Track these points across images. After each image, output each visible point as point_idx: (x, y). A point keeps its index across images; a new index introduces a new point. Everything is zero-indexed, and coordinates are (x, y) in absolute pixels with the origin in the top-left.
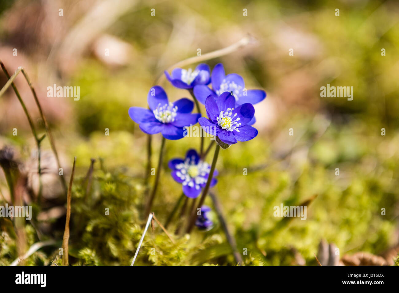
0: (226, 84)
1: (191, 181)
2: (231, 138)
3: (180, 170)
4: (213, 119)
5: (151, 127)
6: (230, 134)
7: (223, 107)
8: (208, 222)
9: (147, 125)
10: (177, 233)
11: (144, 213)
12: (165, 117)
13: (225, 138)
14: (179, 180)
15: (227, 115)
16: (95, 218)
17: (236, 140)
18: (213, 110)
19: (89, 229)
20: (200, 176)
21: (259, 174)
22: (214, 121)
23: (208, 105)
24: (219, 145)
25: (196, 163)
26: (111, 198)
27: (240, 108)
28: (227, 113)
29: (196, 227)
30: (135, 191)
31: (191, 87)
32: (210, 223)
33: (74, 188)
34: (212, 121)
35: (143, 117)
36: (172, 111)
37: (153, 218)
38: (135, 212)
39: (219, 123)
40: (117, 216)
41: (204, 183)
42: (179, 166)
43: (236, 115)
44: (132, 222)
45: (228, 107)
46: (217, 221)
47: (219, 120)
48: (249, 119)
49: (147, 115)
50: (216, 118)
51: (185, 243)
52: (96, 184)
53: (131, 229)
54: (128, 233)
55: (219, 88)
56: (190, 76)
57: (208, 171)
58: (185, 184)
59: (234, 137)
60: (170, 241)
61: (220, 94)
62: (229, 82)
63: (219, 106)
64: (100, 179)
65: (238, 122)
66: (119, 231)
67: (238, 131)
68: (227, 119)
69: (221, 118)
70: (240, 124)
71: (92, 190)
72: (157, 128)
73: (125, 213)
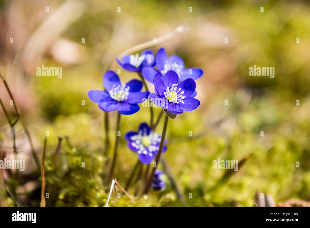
0: (169, 65)
1: (145, 149)
2: (178, 109)
3: (134, 141)
4: (161, 94)
5: (108, 105)
6: (176, 106)
7: (168, 83)
8: (162, 184)
9: (104, 104)
10: (136, 194)
11: (106, 180)
12: (119, 96)
13: (173, 109)
14: (134, 150)
15: (173, 90)
16: (65, 187)
17: (182, 111)
18: (160, 86)
19: (61, 197)
20: (152, 145)
21: (199, 141)
22: (162, 95)
23: (155, 82)
24: (168, 116)
25: (148, 134)
26: (78, 169)
27: (183, 84)
28: (172, 88)
29: (151, 189)
30: (98, 162)
31: (140, 70)
32: (164, 184)
33: (46, 163)
34: (160, 96)
35: (101, 98)
36: (125, 91)
37: (115, 184)
38: (99, 180)
39: (167, 97)
40: (84, 184)
41: (156, 151)
42: (134, 138)
43: (180, 89)
44: (97, 188)
45: (172, 83)
46: (169, 182)
47: (166, 95)
48: (192, 92)
49: (103, 96)
50: (163, 93)
51: (144, 203)
52: (64, 158)
53: (97, 195)
54: (95, 198)
55: (163, 69)
56: (138, 60)
57: (159, 140)
58: (140, 152)
59: (180, 108)
60: (131, 202)
61: (164, 73)
62: (171, 63)
63: (165, 83)
64: (67, 154)
65: (183, 95)
66: (87, 197)
67: (183, 103)
68: (173, 93)
69: (168, 93)
70: (185, 96)
71: (61, 164)
72: (113, 106)
73: (91, 181)
